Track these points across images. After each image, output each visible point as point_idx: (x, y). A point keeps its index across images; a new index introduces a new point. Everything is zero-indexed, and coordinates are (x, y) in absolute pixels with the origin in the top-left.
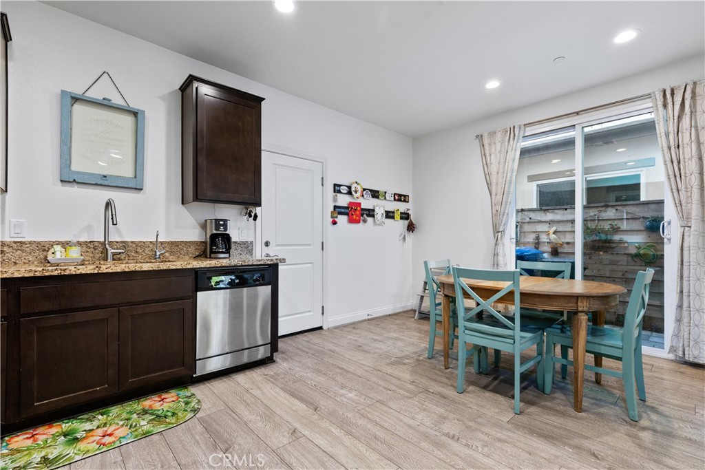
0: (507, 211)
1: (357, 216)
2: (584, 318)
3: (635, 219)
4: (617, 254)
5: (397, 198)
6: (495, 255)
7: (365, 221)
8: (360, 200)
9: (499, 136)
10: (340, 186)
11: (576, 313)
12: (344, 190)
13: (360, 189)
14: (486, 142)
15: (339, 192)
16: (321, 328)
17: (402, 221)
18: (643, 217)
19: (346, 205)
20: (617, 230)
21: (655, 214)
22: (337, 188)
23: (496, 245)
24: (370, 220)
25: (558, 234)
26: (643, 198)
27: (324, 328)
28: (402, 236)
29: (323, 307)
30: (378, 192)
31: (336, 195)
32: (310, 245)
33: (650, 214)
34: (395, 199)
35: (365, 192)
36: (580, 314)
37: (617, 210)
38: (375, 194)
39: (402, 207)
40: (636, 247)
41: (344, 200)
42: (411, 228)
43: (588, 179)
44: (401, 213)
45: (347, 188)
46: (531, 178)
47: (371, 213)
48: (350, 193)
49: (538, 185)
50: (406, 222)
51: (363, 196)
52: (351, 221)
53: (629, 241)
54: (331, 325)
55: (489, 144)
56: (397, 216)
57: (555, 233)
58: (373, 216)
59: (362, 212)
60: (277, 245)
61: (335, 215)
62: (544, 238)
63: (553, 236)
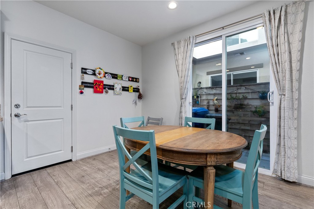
0: (187, 87)
1: (100, 89)
2: (212, 172)
3: (254, 92)
4: (247, 111)
5: (130, 79)
6: (180, 112)
7: (107, 92)
8: (103, 79)
9: (182, 43)
10: (86, 69)
11: (206, 167)
12: (90, 72)
13: (103, 73)
14: (176, 47)
15: (86, 73)
16: (71, 160)
17: (134, 93)
18: (258, 92)
19: (92, 82)
20: (245, 98)
21: (264, 90)
22: (84, 71)
23: (181, 106)
24: (110, 92)
25: (218, 101)
26: (258, 82)
27: (73, 160)
28: (135, 101)
29: (72, 147)
30: (117, 75)
31: (83, 75)
32: (60, 107)
33: (261, 89)
34: (129, 80)
35: (106, 75)
36: (209, 168)
37: (246, 88)
38: (115, 76)
39: (134, 85)
40: (255, 107)
41: (90, 79)
42: (140, 97)
43: (234, 74)
44: (134, 88)
45: (92, 71)
46: (208, 73)
47: (111, 87)
48: (94, 74)
49: (211, 77)
50: (137, 94)
51: (105, 77)
52: (96, 92)
53: (252, 104)
54: (78, 158)
55: (178, 48)
56: (131, 90)
57: (217, 100)
58: (113, 89)
59: (105, 87)
60: (28, 107)
61: (82, 88)
62: (211, 103)
63: (216, 102)
